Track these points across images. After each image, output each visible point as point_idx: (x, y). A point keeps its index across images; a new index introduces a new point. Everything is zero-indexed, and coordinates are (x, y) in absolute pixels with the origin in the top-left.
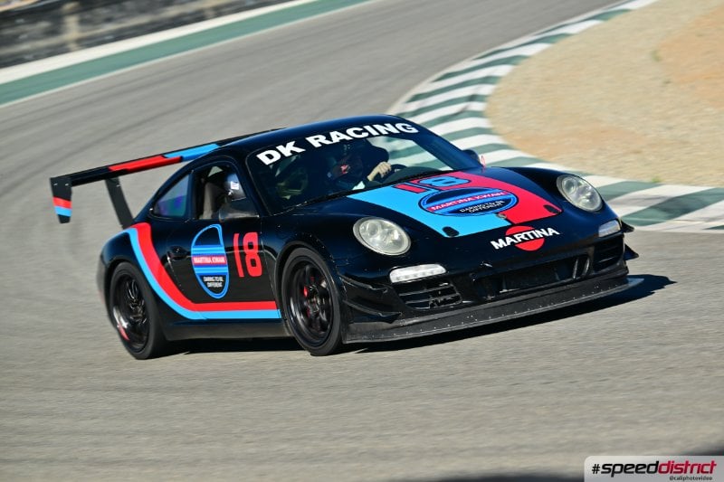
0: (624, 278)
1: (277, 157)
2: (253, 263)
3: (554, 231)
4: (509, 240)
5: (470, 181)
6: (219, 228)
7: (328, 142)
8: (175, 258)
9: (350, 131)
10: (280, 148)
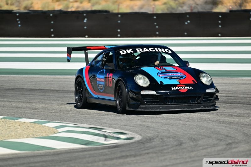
0: (214, 105)
1: (125, 52)
2: (110, 82)
3: (192, 88)
4: (177, 88)
6: (105, 70)
7: (142, 51)
8: (93, 78)
9: (150, 49)
10: (127, 50)
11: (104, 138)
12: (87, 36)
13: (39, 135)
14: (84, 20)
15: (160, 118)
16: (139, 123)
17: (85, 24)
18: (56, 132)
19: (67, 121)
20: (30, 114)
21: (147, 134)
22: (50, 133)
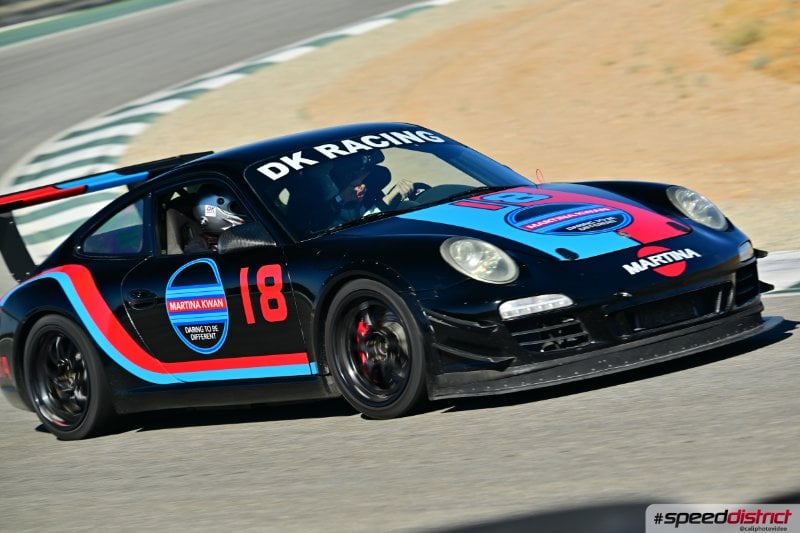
1: (285, 171)
2: (273, 304)
3: (694, 253)
4: (645, 265)
5: (551, 197)
6: (211, 262)
7: (344, 153)
8: (136, 306)
9: (365, 139)
10: (285, 159)
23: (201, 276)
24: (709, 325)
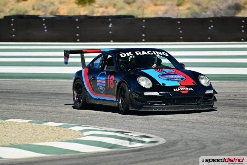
1: (125, 55)
2: (112, 84)
3: (192, 89)
4: (179, 89)
5: (176, 72)
6: (105, 72)
7: (141, 54)
8: (93, 80)
9: (148, 52)
10: (127, 53)
11: (128, 142)
12: (112, 41)
13: (65, 138)
14: (109, 25)
15: (183, 122)
16: (164, 126)
17: (110, 29)
18: (81, 136)
19: (92, 125)
20: (56, 118)
21: (171, 138)
22: (76, 137)
23: (103, 75)
24: (192, 105)
